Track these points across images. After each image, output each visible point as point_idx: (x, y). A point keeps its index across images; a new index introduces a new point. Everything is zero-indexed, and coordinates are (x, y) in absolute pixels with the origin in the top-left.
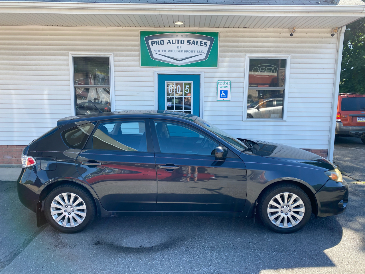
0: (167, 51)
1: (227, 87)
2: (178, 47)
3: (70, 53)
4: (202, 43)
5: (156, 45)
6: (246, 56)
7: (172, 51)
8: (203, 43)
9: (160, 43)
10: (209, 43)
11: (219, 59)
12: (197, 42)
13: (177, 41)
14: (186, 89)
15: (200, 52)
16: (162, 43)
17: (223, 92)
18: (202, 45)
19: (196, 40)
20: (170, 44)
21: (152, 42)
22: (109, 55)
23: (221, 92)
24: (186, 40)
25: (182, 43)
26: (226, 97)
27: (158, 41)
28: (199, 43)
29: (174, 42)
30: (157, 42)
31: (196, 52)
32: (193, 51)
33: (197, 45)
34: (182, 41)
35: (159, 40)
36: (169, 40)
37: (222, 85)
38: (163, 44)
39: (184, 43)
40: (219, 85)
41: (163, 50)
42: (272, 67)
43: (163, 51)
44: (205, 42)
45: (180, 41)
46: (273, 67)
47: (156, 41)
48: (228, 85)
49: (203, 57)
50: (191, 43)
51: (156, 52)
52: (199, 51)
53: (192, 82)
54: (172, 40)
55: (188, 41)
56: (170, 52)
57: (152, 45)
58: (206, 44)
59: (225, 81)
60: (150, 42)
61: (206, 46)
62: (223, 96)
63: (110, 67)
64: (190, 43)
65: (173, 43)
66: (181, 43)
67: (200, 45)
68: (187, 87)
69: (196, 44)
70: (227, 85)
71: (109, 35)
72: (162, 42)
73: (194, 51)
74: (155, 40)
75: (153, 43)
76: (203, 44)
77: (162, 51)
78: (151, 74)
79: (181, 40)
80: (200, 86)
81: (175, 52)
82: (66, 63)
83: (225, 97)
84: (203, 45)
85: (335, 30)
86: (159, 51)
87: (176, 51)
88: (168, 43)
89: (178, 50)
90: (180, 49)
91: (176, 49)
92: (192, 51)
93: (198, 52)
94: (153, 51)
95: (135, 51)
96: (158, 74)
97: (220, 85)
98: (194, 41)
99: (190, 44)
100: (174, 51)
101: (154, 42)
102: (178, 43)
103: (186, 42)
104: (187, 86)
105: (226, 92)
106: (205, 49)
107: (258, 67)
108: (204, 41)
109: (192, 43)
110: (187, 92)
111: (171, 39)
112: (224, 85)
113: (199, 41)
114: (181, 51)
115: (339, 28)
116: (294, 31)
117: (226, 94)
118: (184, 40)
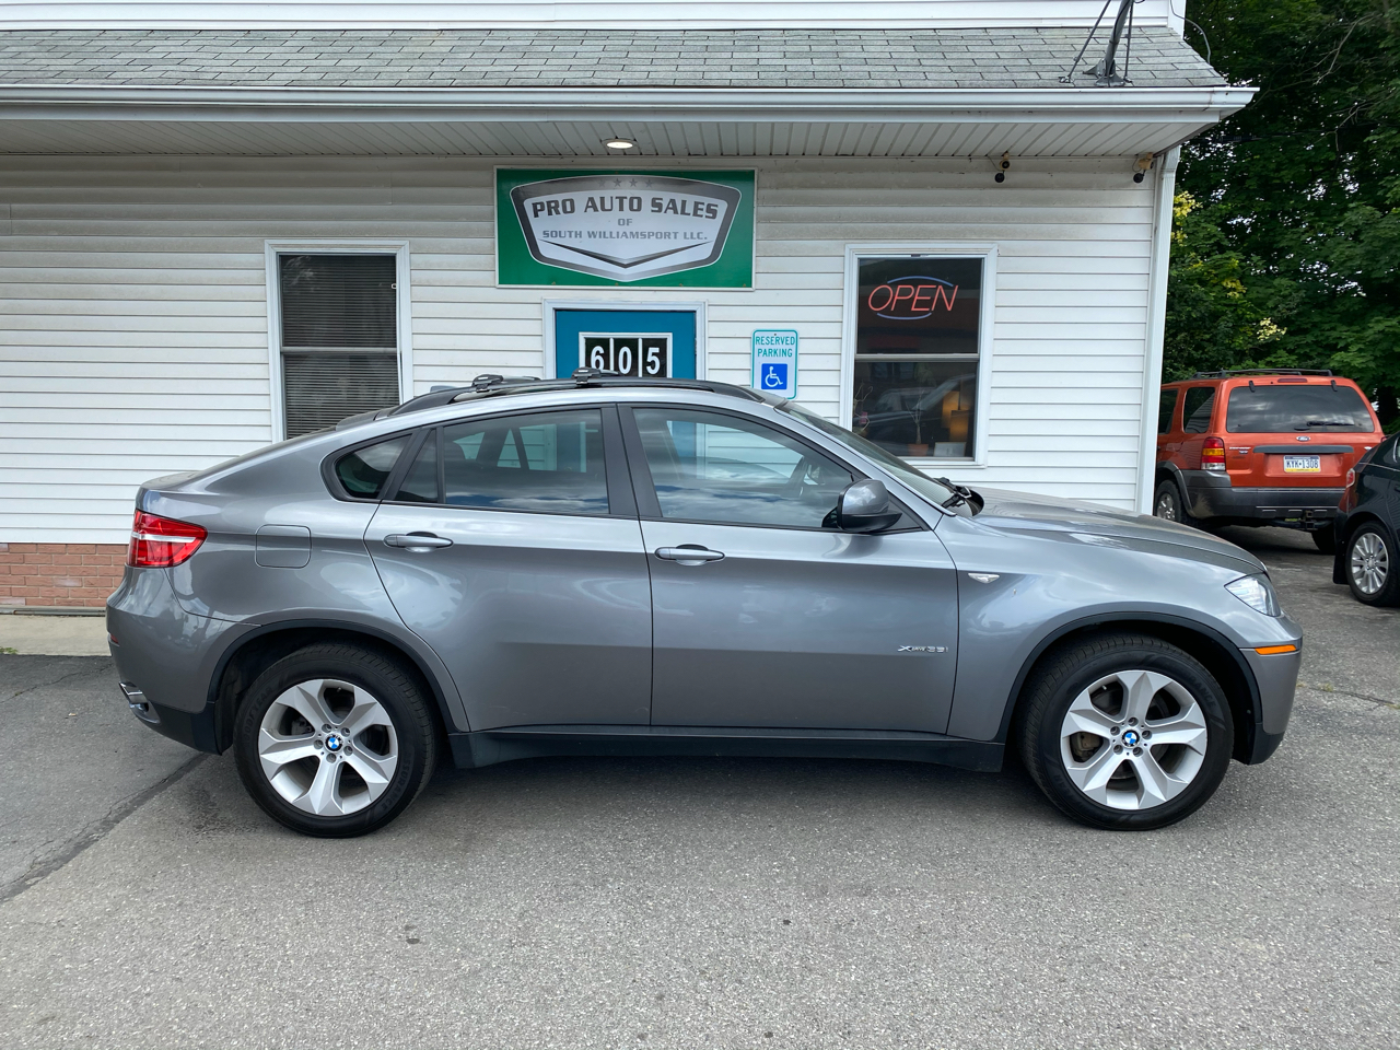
0: (585, 234)
1: (784, 352)
2: (622, 222)
3: (268, 242)
4: (700, 206)
5: (550, 214)
6: (847, 250)
7: (603, 235)
8: (705, 207)
9: (560, 209)
10: (722, 207)
11: (758, 264)
12: (684, 202)
13: (616, 202)
14: (649, 360)
15: (695, 236)
16: (569, 209)
17: (771, 368)
18: (699, 212)
19: (679, 197)
20: (596, 210)
21: (535, 205)
22: (395, 246)
23: (765, 368)
24: (647, 196)
25: (635, 207)
26: (784, 387)
27: (556, 202)
28: (690, 208)
29: (607, 206)
30: (553, 205)
31: (680, 237)
32: (672, 236)
33: (683, 213)
34: (635, 201)
35: (559, 197)
36: (591, 199)
37: (767, 347)
38: (573, 211)
39: (639, 209)
40: (757, 347)
41: (570, 232)
42: (937, 284)
43: (573, 234)
44: (709, 205)
45: (626, 203)
46: (940, 287)
47: (549, 203)
48: (788, 347)
49: (704, 252)
50: (664, 210)
51: (550, 239)
52: (692, 234)
53: (669, 337)
54: (602, 199)
55: (654, 200)
56: (595, 237)
57: (536, 215)
58: (712, 213)
59: (779, 334)
60: (528, 204)
61: (714, 217)
62: (772, 381)
63: (397, 288)
64: (660, 206)
65: (603, 209)
66: (631, 209)
67: (695, 214)
68: (654, 354)
69: (679, 211)
70: (784, 347)
71: (394, 184)
72: (568, 203)
73: (675, 233)
74: (544, 199)
75: (539, 207)
76: (702, 210)
77: (568, 234)
78: (533, 311)
79: (632, 199)
80: (695, 348)
81: (611, 237)
82: (255, 274)
83: (778, 387)
84: (704, 213)
85: (1144, 159)
86: (558, 234)
87: (614, 235)
88: (588, 207)
89: (621, 229)
90: (627, 229)
91: (615, 228)
92: (667, 235)
93: (688, 236)
94: (538, 235)
95: (480, 234)
96: (556, 310)
97: (763, 347)
98: (673, 201)
99: (660, 211)
100: (608, 235)
101: (542, 204)
102: (621, 209)
103: (647, 205)
104: (652, 350)
105: (781, 370)
106: (710, 229)
107: (890, 285)
108: (708, 200)
109: (668, 208)
110: (653, 368)
111: (596, 195)
112: (773, 347)
113: (691, 199)
114: (631, 233)
115: (1156, 155)
116: (1006, 165)
117: (784, 377)
118: (639, 199)
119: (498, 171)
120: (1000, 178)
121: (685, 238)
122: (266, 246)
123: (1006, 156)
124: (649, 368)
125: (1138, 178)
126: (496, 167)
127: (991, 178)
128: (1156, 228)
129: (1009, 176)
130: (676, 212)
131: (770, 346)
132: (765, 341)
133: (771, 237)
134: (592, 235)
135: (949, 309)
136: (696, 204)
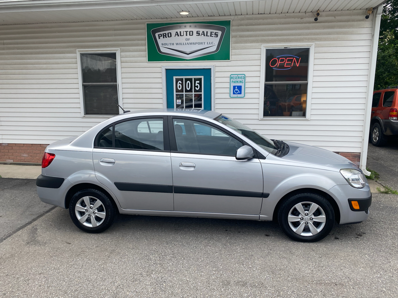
0: (175, 44)
2: (187, 40)
3: (77, 50)
4: (212, 33)
5: (164, 38)
6: (262, 46)
7: (181, 44)
8: (214, 33)
9: (167, 36)
10: (220, 33)
11: (232, 52)
12: (207, 32)
13: (185, 33)
14: (196, 85)
15: (211, 43)
16: (170, 36)
17: (236, 87)
18: (212, 35)
19: (205, 30)
20: (178, 36)
21: (159, 35)
22: (116, 50)
24: (195, 30)
25: (191, 34)
26: (240, 93)
27: (166, 34)
28: (209, 34)
29: (182, 34)
30: (165, 35)
31: (206, 43)
32: (203, 43)
33: (207, 35)
34: (191, 32)
35: (167, 32)
36: (177, 32)
37: (235, 80)
38: (171, 36)
39: (192, 35)
40: (232, 80)
41: (170, 44)
42: (294, 57)
43: (171, 44)
44: (215, 33)
45: (188, 33)
46: (295, 58)
47: (163, 34)
49: (214, 49)
50: (200, 35)
51: (164, 46)
52: (210, 42)
53: (202, 77)
54: (180, 32)
55: (197, 32)
56: (178, 45)
57: (159, 38)
58: (216, 35)
59: (239, 76)
60: (157, 35)
61: (217, 37)
63: (117, 63)
64: (199, 34)
65: (181, 35)
66: (190, 35)
67: (211, 36)
68: (198, 83)
69: (205, 35)
70: (241, 80)
71: (115, 30)
72: (169, 34)
73: (204, 43)
74: (162, 33)
75: (160, 36)
76: (213, 34)
77: (169, 44)
78: (159, 70)
79: (190, 32)
80: (211, 81)
81: (183, 45)
82: (74, 60)
83: (239, 94)
84: (214, 35)
85: (369, 10)
86: (166, 44)
87: (184, 44)
88: (176, 35)
89: (187, 42)
90: (189, 42)
91: (185, 42)
92: (202, 43)
93: (209, 43)
94: (160, 45)
95: (142, 45)
96: (166, 69)
98: (203, 32)
99: (199, 35)
100: (182, 44)
101: (161, 34)
102: (187, 35)
103: (195, 33)
106: (215, 41)
107: (277, 58)
108: (215, 31)
109: (202, 34)
110: (197, 88)
111: (178, 31)
112: (237, 80)
113: (209, 31)
114: (190, 43)
115: (374, 9)
116: (318, 14)
117: (240, 90)
118: (192, 32)
119: (147, 24)
120: (316, 19)
121: (208, 44)
122: (77, 52)
123: (318, 11)
124: (196, 88)
125: (367, 17)
126: (146, 23)
127: (313, 19)
128: (373, 35)
129: (319, 19)
130: (204, 36)
131: (236, 80)
132: (234, 78)
133: (236, 42)
134: (177, 44)
135: (298, 66)
136: (211, 32)
